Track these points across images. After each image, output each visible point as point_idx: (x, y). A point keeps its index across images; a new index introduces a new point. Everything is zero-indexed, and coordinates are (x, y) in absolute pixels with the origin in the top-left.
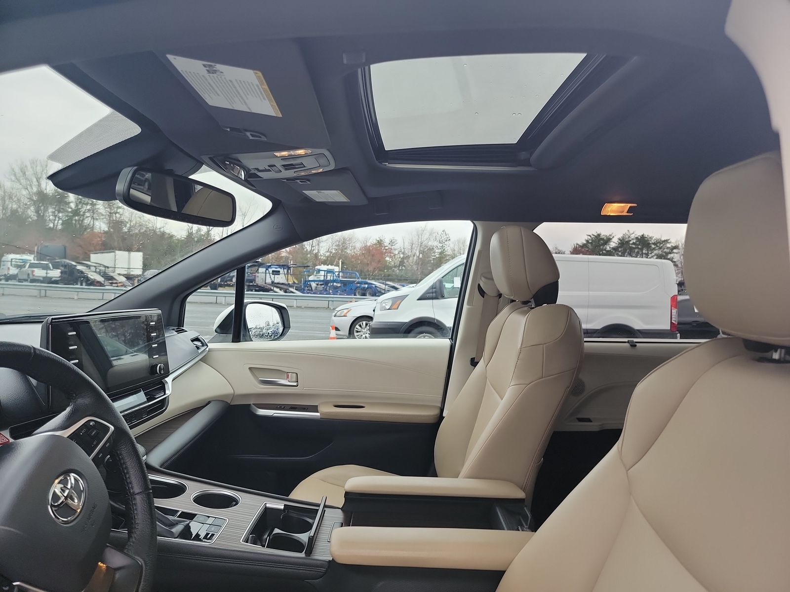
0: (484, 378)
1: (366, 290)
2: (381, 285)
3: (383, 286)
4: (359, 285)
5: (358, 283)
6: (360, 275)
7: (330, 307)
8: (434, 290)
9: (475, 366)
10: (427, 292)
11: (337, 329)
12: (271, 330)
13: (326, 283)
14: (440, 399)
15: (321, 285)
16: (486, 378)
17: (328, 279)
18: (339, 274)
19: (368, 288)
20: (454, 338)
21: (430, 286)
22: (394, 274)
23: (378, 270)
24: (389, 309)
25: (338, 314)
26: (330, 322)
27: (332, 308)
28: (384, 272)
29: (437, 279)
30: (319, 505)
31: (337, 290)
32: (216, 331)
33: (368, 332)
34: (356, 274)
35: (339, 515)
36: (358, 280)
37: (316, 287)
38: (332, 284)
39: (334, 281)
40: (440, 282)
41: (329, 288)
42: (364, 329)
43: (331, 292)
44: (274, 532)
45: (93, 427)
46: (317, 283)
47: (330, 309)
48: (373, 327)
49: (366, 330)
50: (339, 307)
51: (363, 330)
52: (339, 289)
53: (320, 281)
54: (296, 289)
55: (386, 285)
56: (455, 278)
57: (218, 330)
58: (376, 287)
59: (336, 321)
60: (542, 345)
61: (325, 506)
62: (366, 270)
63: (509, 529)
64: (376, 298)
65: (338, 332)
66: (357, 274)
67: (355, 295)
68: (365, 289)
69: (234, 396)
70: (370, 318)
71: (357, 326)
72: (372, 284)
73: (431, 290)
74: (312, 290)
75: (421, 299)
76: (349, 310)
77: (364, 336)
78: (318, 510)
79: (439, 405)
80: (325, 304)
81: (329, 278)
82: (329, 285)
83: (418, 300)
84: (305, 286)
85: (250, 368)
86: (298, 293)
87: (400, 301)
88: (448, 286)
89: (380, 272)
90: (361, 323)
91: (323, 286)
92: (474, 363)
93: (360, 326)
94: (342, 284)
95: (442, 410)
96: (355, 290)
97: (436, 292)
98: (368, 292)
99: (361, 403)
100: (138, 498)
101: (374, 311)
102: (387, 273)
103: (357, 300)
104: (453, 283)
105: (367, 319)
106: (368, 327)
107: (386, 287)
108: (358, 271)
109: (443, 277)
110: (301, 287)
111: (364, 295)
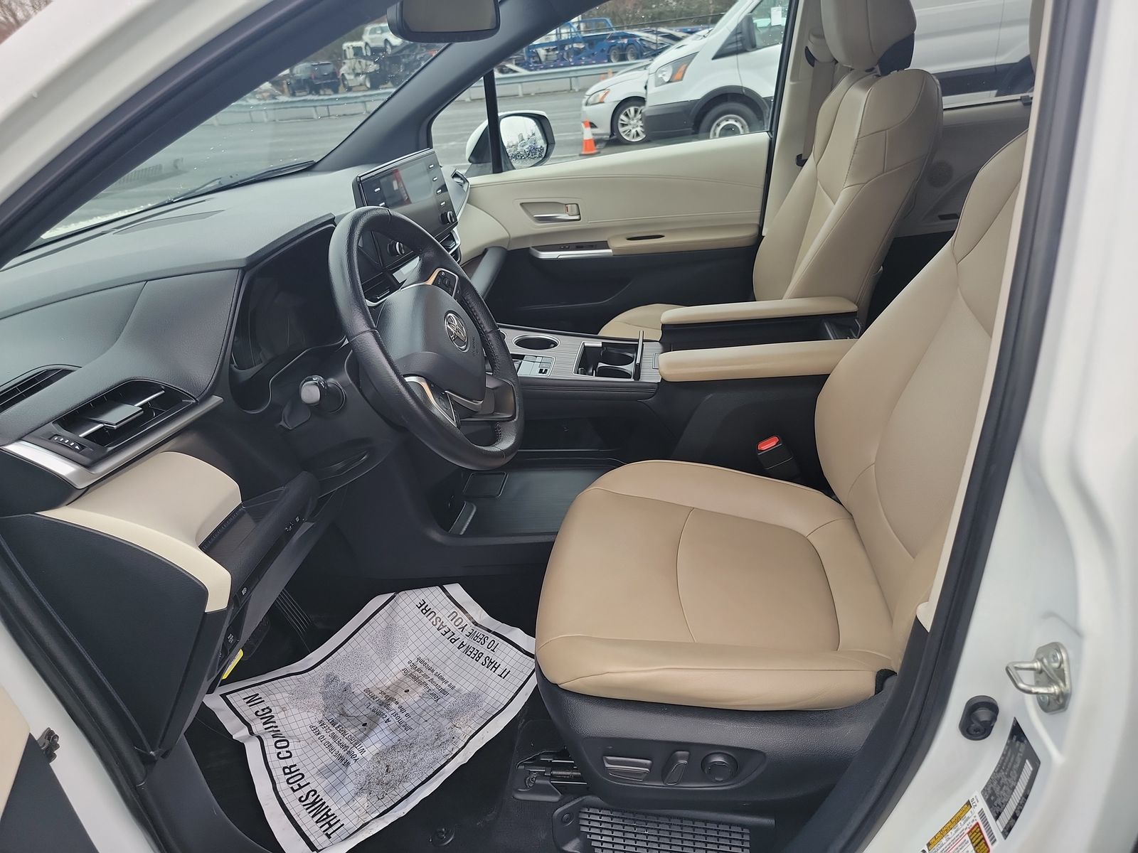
0: (815, 179)
1: (626, 49)
2: (649, 35)
3: (653, 38)
4: (613, 41)
5: (613, 37)
6: (614, 22)
7: (573, 88)
8: (739, 36)
9: (803, 166)
10: (728, 43)
11: (592, 125)
12: (527, 146)
13: (561, 46)
14: (758, 214)
15: (554, 50)
16: (817, 180)
17: (563, 38)
18: (579, 27)
19: (628, 44)
20: (773, 129)
21: (732, 30)
22: (669, 10)
23: (641, 7)
24: (669, 82)
25: (591, 100)
26: (580, 114)
27: (577, 90)
28: (652, 8)
29: (742, 17)
30: (638, 341)
31: (580, 55)
32: (470, 161)
33: (640, 123)
34: (607, 22)
35: (658, 346)
36: (612, 32)
37: (547, 55)
38: (570, 46)
39: (573, 40)
40: (749, 19)
41: (568, 54)
42: (633, 120)
43: (571, 60)
44: (599, 366)
45: (445, 277)
46: (547, 48)
47: (575, 92)
48: (648, 114)
49: (635, 121)
50: (591, 86)
51: (632, 122)
52: (583, 54)
53: (551, 44)
54: (517, 64)
55: (658, 33)
56: (772, 9)
57: (472, 159)
58: (641, 40)
59: (589, 112)
60: (884, 132)
61: (644, 341)
62: (621, 9)
63: (836, 338)
64: (646, 61)
65: (595, 131)
66: (608, 20)
67: (609, 61)
68: (624, 46)
69: (510, 240)
70: (640, 100)
71: (622, 117)
72: (634, 36)
73: (735, 38)
74: (540, 62)
75: (719, 55)
76: (606, 91)
77: (633, 131)
78: (638, 345)
79: (757, 222)
80: (564, 84)
81: (565, 37)
82: (566, 48)
83: (715, 58)
84: (529, 57)
85: (522, 204)
86: (523, 72)
87: (685, 65)
88: (761, 22)
89: (645, 11)
90: (627, 110)
91: (557, 52)
92: (801, 161)
93: (627, 115)
94: (587, 44)
95: (761, 229)
96: (608, 52)
97: (742, 40)
98: (629, 52)
99: (659, 231)
100: (490, 335)
101: (646, 87)
102: (657, 10)
103: (615, 69)
104: (770, 17)
105: (638, 103)
106: (639, 116)
107: (659, 38)
108: (607, 15)
109: (751, 12)
110: (524, 59)
111: (623, 58)
